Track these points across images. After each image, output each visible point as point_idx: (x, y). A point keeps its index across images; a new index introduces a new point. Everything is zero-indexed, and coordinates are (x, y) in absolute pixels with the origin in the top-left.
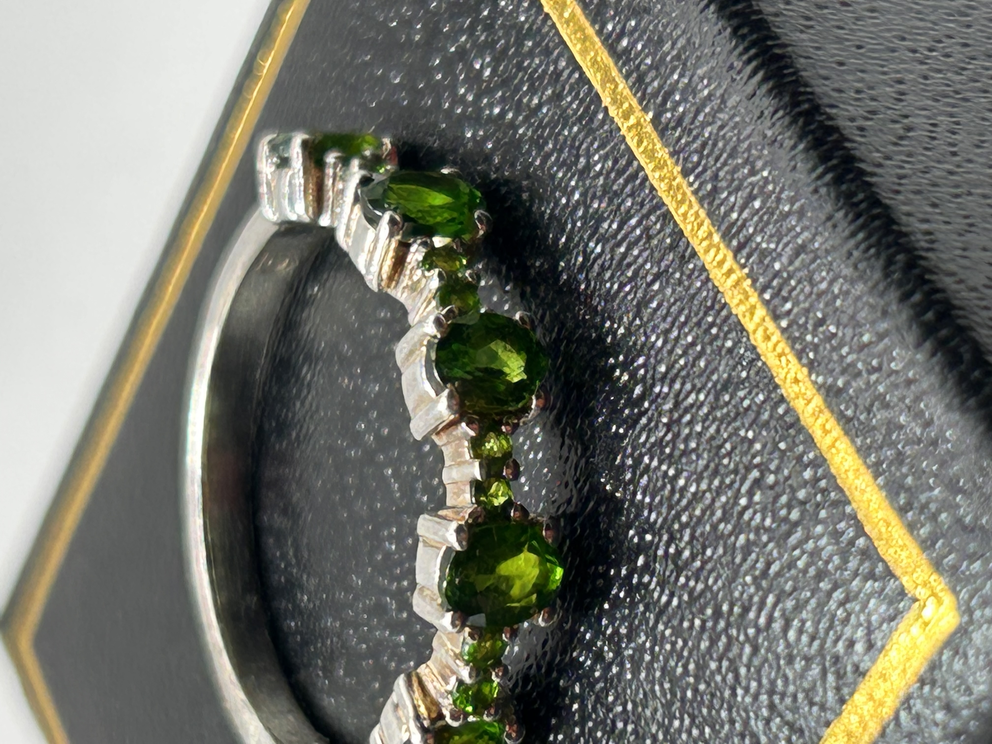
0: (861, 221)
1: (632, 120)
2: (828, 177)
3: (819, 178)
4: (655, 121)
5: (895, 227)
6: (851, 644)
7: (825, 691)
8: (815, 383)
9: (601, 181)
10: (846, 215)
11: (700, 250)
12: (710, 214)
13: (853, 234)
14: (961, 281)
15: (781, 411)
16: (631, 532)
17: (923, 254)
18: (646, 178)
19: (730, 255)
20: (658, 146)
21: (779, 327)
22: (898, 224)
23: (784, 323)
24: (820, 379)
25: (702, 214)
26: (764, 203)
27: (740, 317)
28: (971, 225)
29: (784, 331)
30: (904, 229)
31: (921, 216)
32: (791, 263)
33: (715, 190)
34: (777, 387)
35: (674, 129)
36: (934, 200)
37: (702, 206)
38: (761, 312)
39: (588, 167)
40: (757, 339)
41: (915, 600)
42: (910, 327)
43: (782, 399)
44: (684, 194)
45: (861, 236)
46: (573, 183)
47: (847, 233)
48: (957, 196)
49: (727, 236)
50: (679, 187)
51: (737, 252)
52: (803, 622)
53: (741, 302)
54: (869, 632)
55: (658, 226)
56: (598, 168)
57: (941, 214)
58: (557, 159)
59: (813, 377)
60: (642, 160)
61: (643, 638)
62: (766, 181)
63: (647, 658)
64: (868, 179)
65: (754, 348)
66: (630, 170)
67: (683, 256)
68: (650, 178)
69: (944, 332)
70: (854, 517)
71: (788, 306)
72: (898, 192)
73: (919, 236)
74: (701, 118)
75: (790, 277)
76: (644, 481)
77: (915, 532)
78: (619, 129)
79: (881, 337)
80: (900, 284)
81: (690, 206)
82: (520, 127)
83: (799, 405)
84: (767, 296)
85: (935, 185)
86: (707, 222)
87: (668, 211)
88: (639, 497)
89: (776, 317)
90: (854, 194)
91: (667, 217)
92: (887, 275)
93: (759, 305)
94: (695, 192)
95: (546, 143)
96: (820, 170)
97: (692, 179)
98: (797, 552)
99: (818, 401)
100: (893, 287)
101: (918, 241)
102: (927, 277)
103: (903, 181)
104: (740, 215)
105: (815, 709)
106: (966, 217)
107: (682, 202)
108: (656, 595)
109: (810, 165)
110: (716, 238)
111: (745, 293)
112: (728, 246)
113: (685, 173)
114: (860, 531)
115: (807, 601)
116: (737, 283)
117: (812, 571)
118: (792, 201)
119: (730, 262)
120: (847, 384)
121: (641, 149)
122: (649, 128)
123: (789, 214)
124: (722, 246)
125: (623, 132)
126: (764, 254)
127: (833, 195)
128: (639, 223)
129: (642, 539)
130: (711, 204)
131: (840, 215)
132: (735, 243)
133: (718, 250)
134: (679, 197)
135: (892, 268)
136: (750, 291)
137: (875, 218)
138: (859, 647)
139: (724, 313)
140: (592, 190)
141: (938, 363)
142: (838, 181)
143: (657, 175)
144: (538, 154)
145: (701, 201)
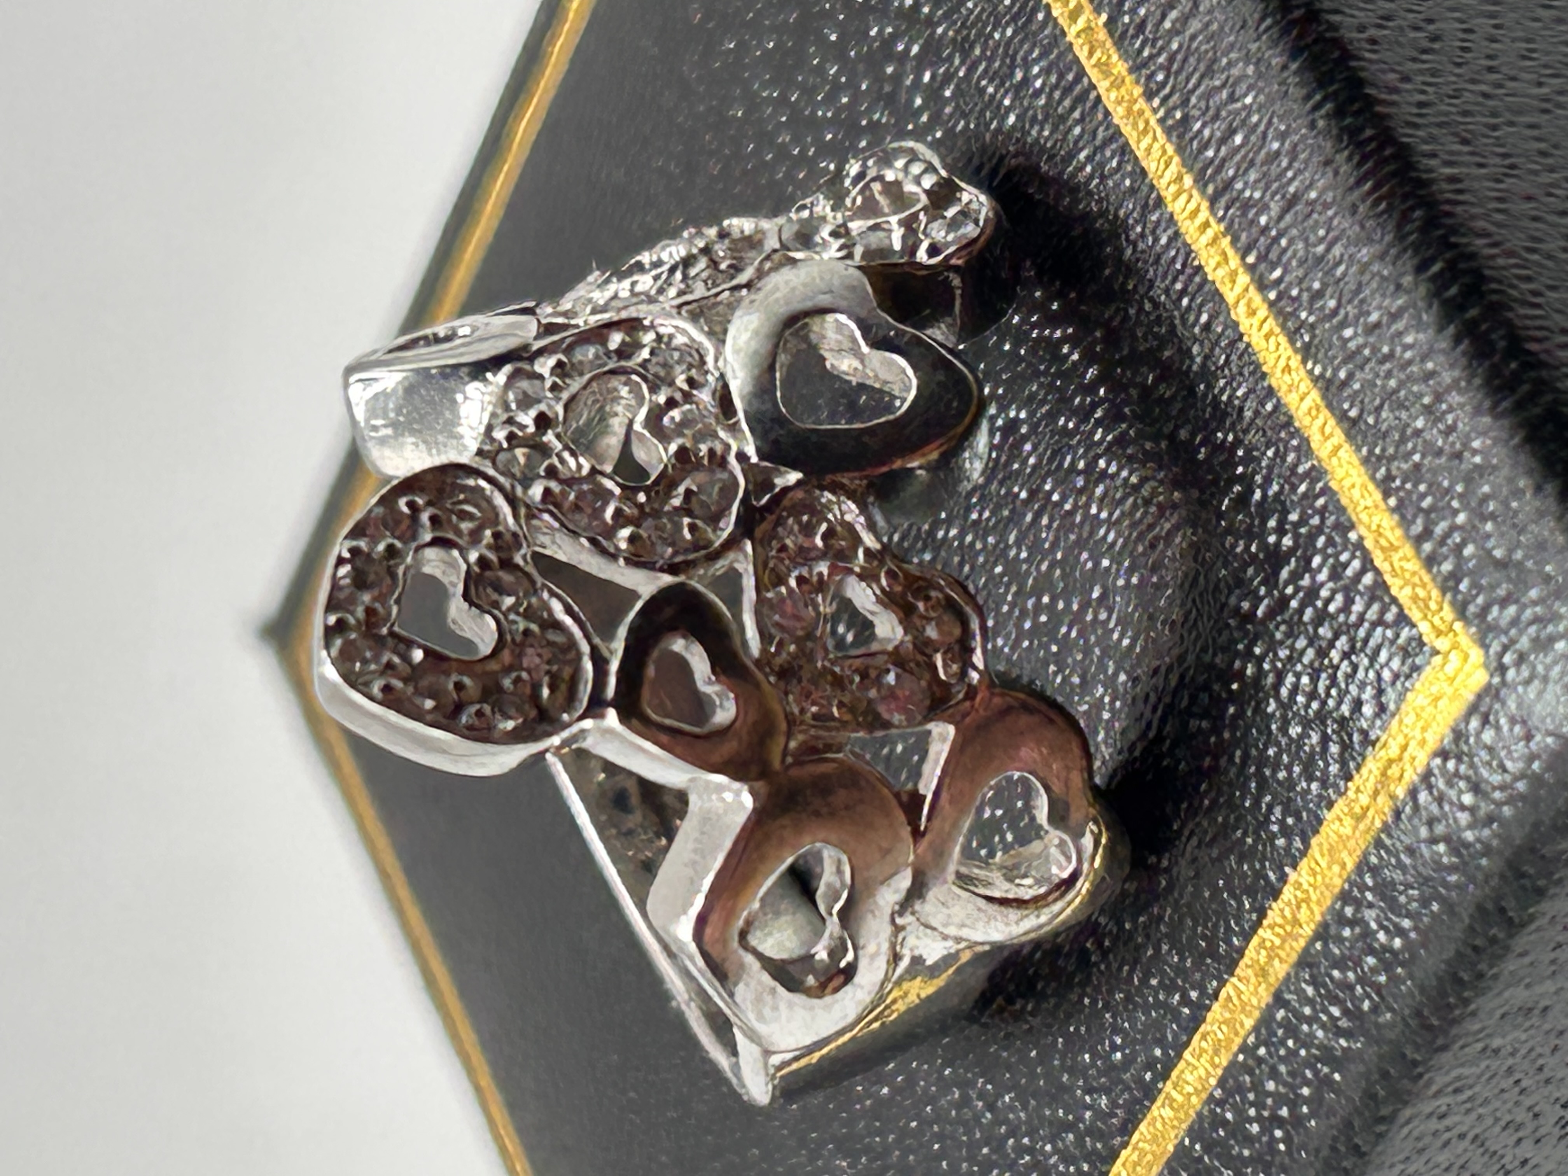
0: (1369, 165)
1: (1081, 23)
2: (1329, 106)
3: (1317, 107)
4: (1110, 24)
5: (1414, 174)
6: (1358, 704)
7: (1327, 765)
8: (1310, 372)
9: (1042, 101)
10: (1349, 158)
11: (1168, 195)
12: (1180, 150)
13: (1359, 183)
14: (1495, 245)
15: (1269, 407)
16: (1085, 555)
17: (1447, 208)
18: (1098, 98)
19: (1205, 205)
20: (1115, 57)
21: (1265, 299)
22: (1416, 170)
23: (1272, 295)
24: (1318, 370)
25: (1170, 149)
26: (1246, 139)
27: (1218, 285)
28: (1512, 167)
29: (1272, 304)
30: (1425, 176)
31: (1447, 157)
32: (1280, 218)
33: (1186, 120)
34: (1264, 376)
35: (1135, 36)
36: (1464, 134)
37: (1169, 139)
38: (1244, 279)
39: (1026, 81)
40: (1239, 314)
41: (1435, 652)
42: (1430, 306)
43: (1270, 392)
44: (1147, 122)
45: (1368, 185)
46: (1007, 102)
47: (1352, 180)
48: (1495, 128)
49: (1201, 181)
50: (1141, 113)
51: (1213, 201)
52: (1298, 676)
53: (1218, 265)
54: (1380, 692)
55: (1114, 163)
56: (1038, 84)
57: (1472, 154)
58: (986, 71)
59: (1310, 365)
60: (1094, 74)
61: (1101, 690)
62: (1248, 109)
63: (1106, 716)
64: (1379, 109)
65: (1236, 324)
66: (1078, 88)
67: (1146, 204)
68: (1104, 98)
69: (1473, 313)
70: (1360, 545)
71: (1277, 273)
72: (1416, 126)
73: (1445, 186)
74: (1167, 25)
75: (1280, 235)
76: (1099, 491)
77: (1435, 570)
78: (1064, 34)
79: (1394, 317)
80: (1416, 248)
81: (1155, 139)
82: (939, 24)
83: (1291, 400)
84: (1251, 259)
85: (1466, 113)
86: (1176, 159)
87: (1127, 144)
88: (1094, 510)
89: (1262, 286)
90: (1361, 129)
91: (1125, 150)
92: (1401, 237)
93: (1241, 270)
94: (1161, 121)
95: (972, 47)
96: (1318, 97)
97: (1156, 102)
98: (1289, 590)
99: (1315, 396)
100: (1410, 252)
101: (1442, 192)
102: (1453, 239)
103: (1424, 111)
104: (1218, 151)
105: (1314, 786)
106: (1505, 156)
107: (1145, 132)
108: (1116, 636)
109: (1304, 91)
110: (1188, 181)
111: (1224, 254)
112: (1203, 191)
113: (1149, 95)
114: (1368, 564)
115: (1303, 652)
116: (1215, 241)
117: (1308, 614)
118: (1282, 137)
119: (1204, 214)
120: (1350, 376)
121: (1094, 60)
122: (1102, 35)
123: (1278, 153)
124: (1195, 193)
125: (1070, 38)
126: (1247, 205)
127: (1334, 132)
128: (1089, 159)
129: (1097, 564)
130: (1180, 137)
131: (1341, 158)
132: (1210, 189)
133: (1191, 196)
134: (1141, 126)
135: (1408, 228)
136: (1230, 252)
137: (1386, 161)
138: (1368, 710)
139: (1197, 279)
140: (1031, 112)
141: (1464, 353)
142: (1339, 113)
143: (1113, 95)
144: (962, 63)
145: (1168, 131)
